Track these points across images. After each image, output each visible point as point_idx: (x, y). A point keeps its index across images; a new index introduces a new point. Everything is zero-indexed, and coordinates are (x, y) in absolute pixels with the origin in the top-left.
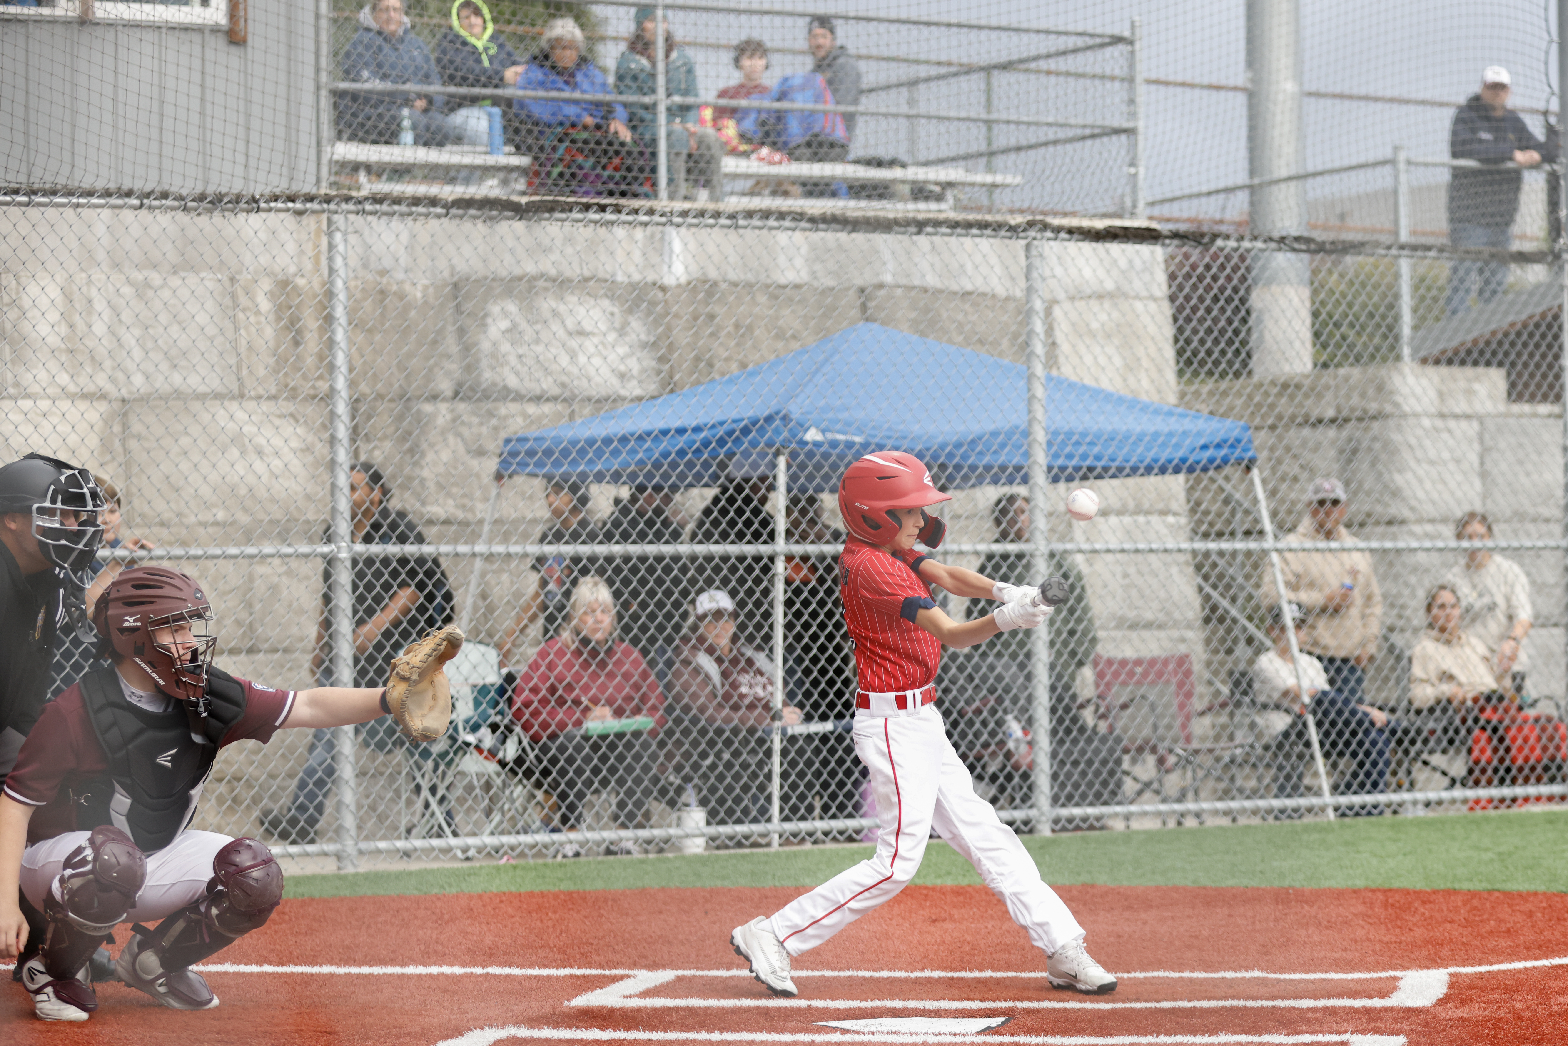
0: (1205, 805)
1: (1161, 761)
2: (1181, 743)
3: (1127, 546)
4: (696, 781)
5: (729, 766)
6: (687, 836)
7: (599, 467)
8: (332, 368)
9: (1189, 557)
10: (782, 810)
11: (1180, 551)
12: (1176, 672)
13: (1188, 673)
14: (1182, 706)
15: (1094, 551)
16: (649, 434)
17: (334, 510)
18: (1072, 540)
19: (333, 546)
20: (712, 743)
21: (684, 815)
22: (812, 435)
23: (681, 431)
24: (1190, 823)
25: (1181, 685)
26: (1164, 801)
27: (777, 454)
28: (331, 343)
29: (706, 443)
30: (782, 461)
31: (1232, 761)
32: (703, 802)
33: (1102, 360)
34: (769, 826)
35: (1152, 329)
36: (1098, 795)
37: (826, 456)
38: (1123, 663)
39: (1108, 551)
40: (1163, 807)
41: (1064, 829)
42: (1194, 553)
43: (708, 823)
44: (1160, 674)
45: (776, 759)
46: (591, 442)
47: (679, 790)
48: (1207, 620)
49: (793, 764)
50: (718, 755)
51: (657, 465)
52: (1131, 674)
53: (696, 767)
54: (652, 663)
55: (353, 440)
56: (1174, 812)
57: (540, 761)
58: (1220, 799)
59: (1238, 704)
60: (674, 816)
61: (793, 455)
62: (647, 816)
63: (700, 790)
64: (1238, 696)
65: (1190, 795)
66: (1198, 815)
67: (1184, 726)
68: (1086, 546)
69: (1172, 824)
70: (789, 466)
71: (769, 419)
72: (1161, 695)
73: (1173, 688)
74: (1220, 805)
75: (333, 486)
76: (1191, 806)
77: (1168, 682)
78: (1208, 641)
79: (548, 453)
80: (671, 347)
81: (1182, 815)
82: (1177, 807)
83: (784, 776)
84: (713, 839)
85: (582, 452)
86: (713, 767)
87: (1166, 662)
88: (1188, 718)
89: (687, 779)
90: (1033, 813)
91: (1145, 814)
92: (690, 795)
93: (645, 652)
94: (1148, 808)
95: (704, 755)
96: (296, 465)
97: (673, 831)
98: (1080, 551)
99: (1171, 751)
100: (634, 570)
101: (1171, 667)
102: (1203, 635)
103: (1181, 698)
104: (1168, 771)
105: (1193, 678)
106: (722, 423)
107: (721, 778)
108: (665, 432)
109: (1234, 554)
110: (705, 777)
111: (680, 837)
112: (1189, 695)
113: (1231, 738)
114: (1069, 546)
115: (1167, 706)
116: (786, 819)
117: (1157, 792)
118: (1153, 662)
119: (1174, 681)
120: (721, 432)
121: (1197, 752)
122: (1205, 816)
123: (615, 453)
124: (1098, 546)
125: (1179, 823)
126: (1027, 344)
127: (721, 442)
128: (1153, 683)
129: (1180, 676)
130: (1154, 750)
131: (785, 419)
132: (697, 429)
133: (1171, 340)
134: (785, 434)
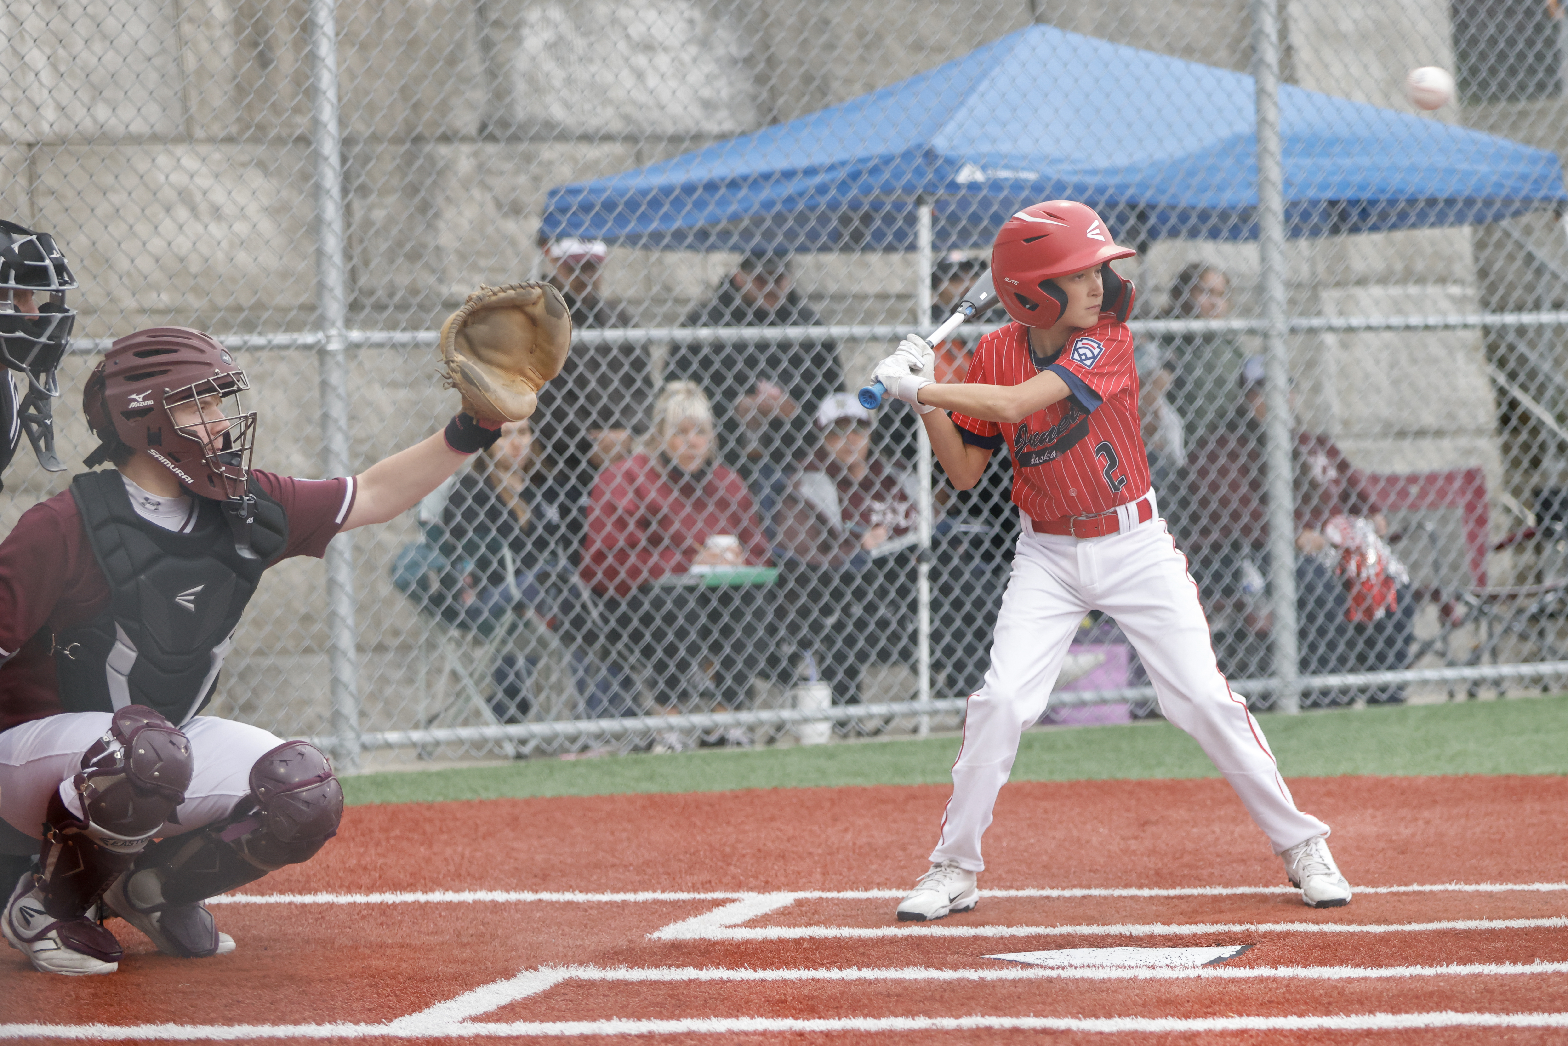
0: (1507, 670)
1: (1446, 611)
2: (1473, 586)
3: (1396, 321)
4: (817, 645)
5: (861, 625)
6: (806, 720)
7: (678, 224)
8: (313, 93)
9: (1479, 333)
10: (932, 683)
11: (1466, 326)
12: (1463, 491)
13: (1480, 492)
14: (1472, 537)
15: (1350, 330)
16: (745, 178)
17: (321, 286)
18: (1319, 314)
19: (320, 335)
20: (837, 595)
21: (801, 693)
22: (964, 176)
23: (788, 175)
24: (1486, 695)
25: (1470, 507)
26: (1451, 664)
27: (919, 202)
28: (312, 59)
29: (822, 189)
30: (925, 214)
31: (1542, 610)
32: (827, 675)
33: (1355, 70)
34: (917, 705)
35: (1423, 26)
36: (1362, 658)
37: (985, 203)
38: (1393, 480)
39: (1369, 328)
40: (1450, 673)
41: (1316, 705)
42: (1486, 330)
43: (834, 703)
44: (1442, 494)
45: (924, 615)
46: (667, 191)
47: (794, 659)
48: (1505, 420)
49: (947, 620)
50: (846, 610)
51: (758, 221)
52: (1403, 494)
53: (816, 627)
54: (755, 488)
55: (345, 191)
56: (1464, 680)
57: (606, 621)
58: (1526, 660)
59: (1549, 533)
60: (789, 694)
61: (940, 205)
62: (751, 693)
63: (822, 659)
64: (1547, 522)
65: (1486, 657)
66: (1497, 682)
67: (1476, 564)
68: (1338, 322)
69: (1461, 697)
70: (935, 220)
71: (907, 156)
72: (1444, 521)
73: (1460, 512)
74: (1527, 669)
75: (320, 253)
76: (1486, 670)
77: (1452, 505)
78: (1506, 448)
79: (609, 206)
80: (771, 62)
81: (1477, 683)
82: (1470, 673)
83: (936, 637)
84: (841, 724)
85: (655, 204)
86: (839, 626)
87: (1450, 478)
88: (1481, 551)
89: (805, 644)
90: (1273, 683)
91: (1425, 683)
92: (808, 666)
93: (744, 473)
94: (1431, 674)
95: (827, 611)
96: (266, 226)
97: (786, 714)
98: (1331, 329)
99: (1458, 598)
100: (729, 362)
101: (1458, 483)
102: (1500, 441)
103: (1471, 525)
104: (1456, 625)
105: (1488, 497)
106: (843, 164)
107: (850, 641)
108: (766, 177)
109: (1540, 328)
110: (829, 641)
111: (796, 722)
112: (1482, 521)
113: (1539, 578)
114: (1316, 322)
115: (1453, 537)
116: (940, 695)
117: (1442, 655)
118: (1432, 478)
119: (1462, 503)
120: (841, 174)
121: (1493, 598)
122: (1505, 685)
123: (700, 205)
124: (1355, 321)
125: (1472, 695)
126: (1253, 49)
127: (843, 187)
128: (1433, 506)
129: (1469, 496)
130: (1436, 596)
131: (930, 155)
132: (810, 172)
133: (1449, 42)
134: (930, 176)
